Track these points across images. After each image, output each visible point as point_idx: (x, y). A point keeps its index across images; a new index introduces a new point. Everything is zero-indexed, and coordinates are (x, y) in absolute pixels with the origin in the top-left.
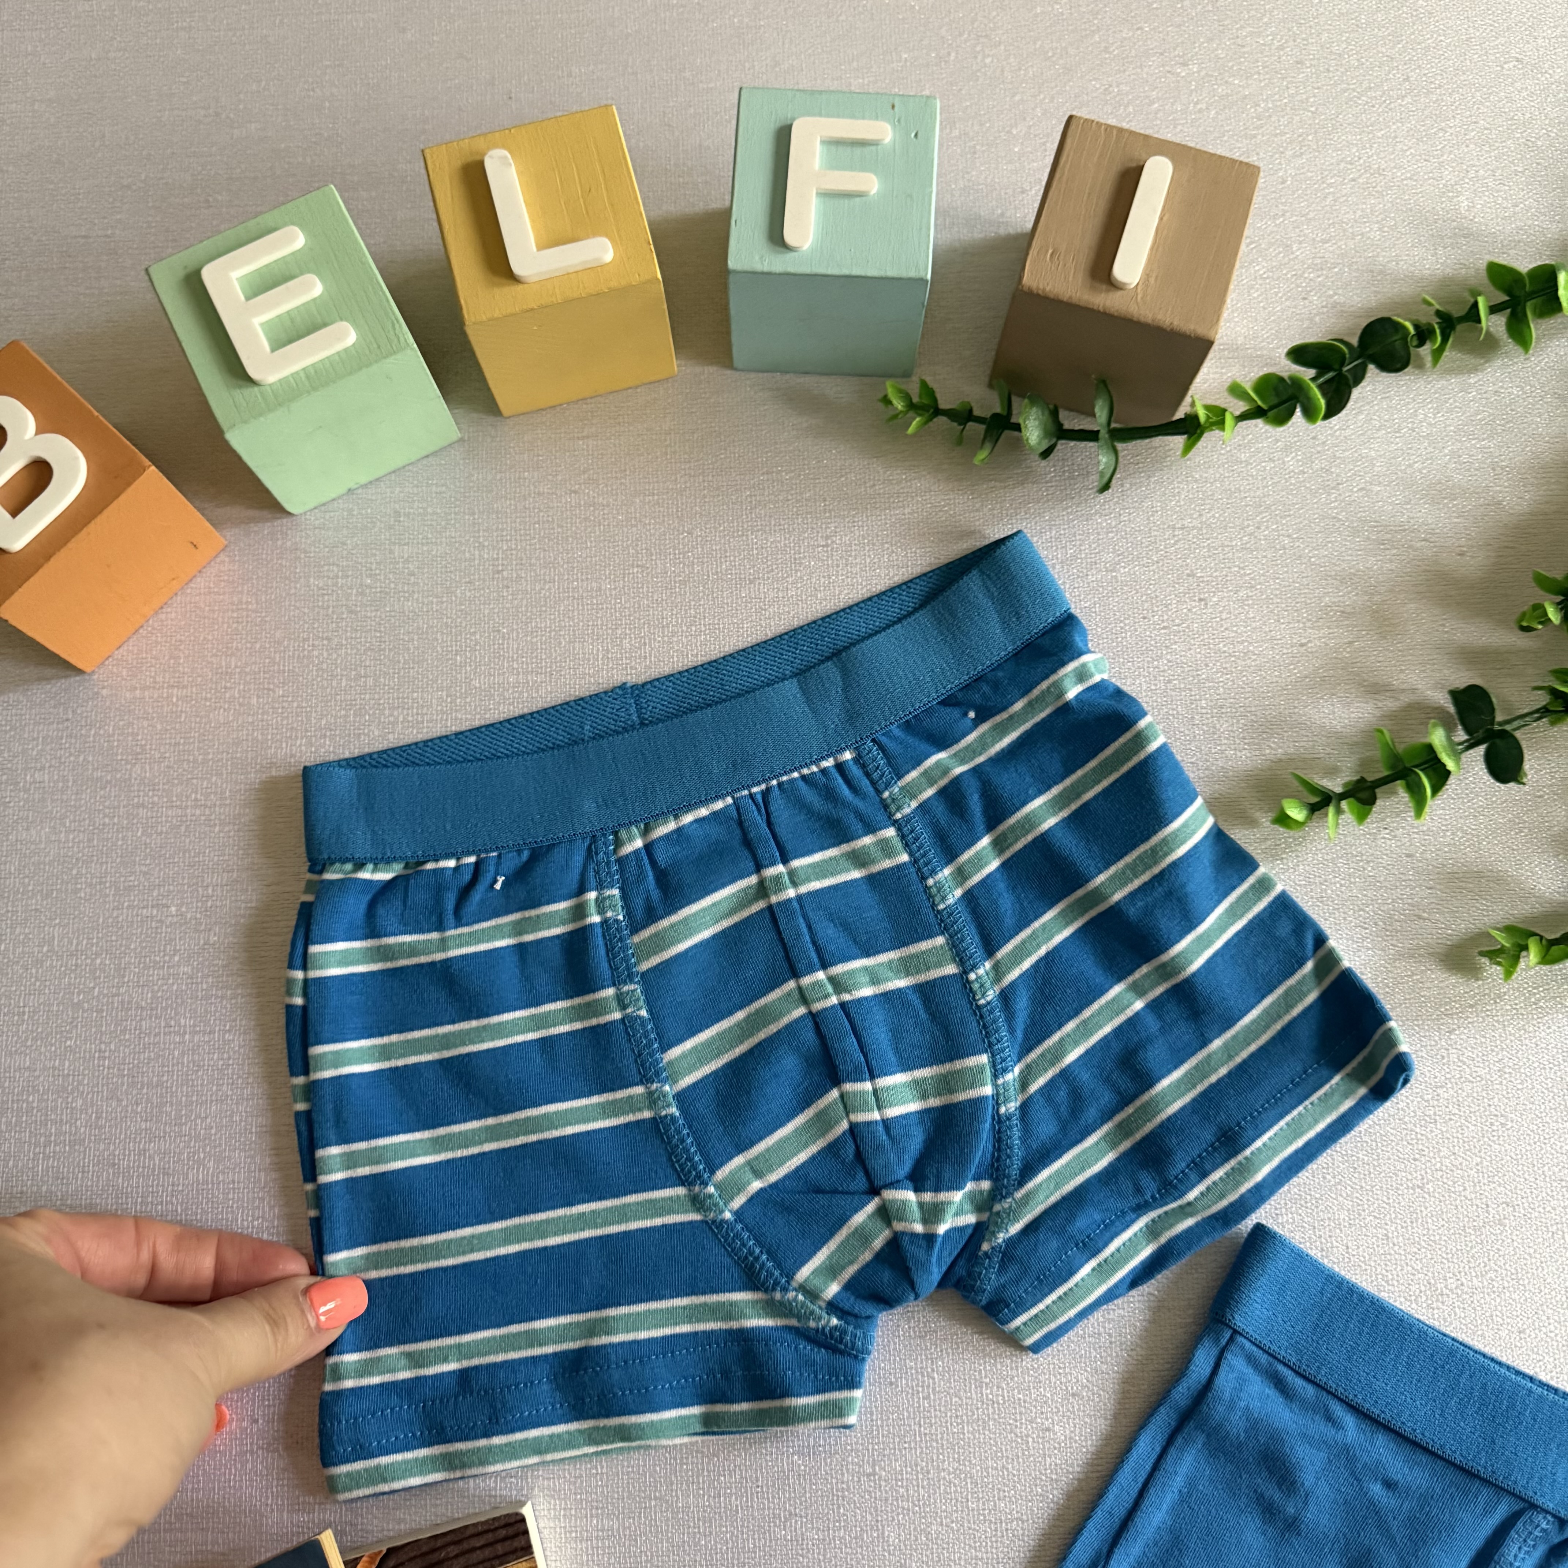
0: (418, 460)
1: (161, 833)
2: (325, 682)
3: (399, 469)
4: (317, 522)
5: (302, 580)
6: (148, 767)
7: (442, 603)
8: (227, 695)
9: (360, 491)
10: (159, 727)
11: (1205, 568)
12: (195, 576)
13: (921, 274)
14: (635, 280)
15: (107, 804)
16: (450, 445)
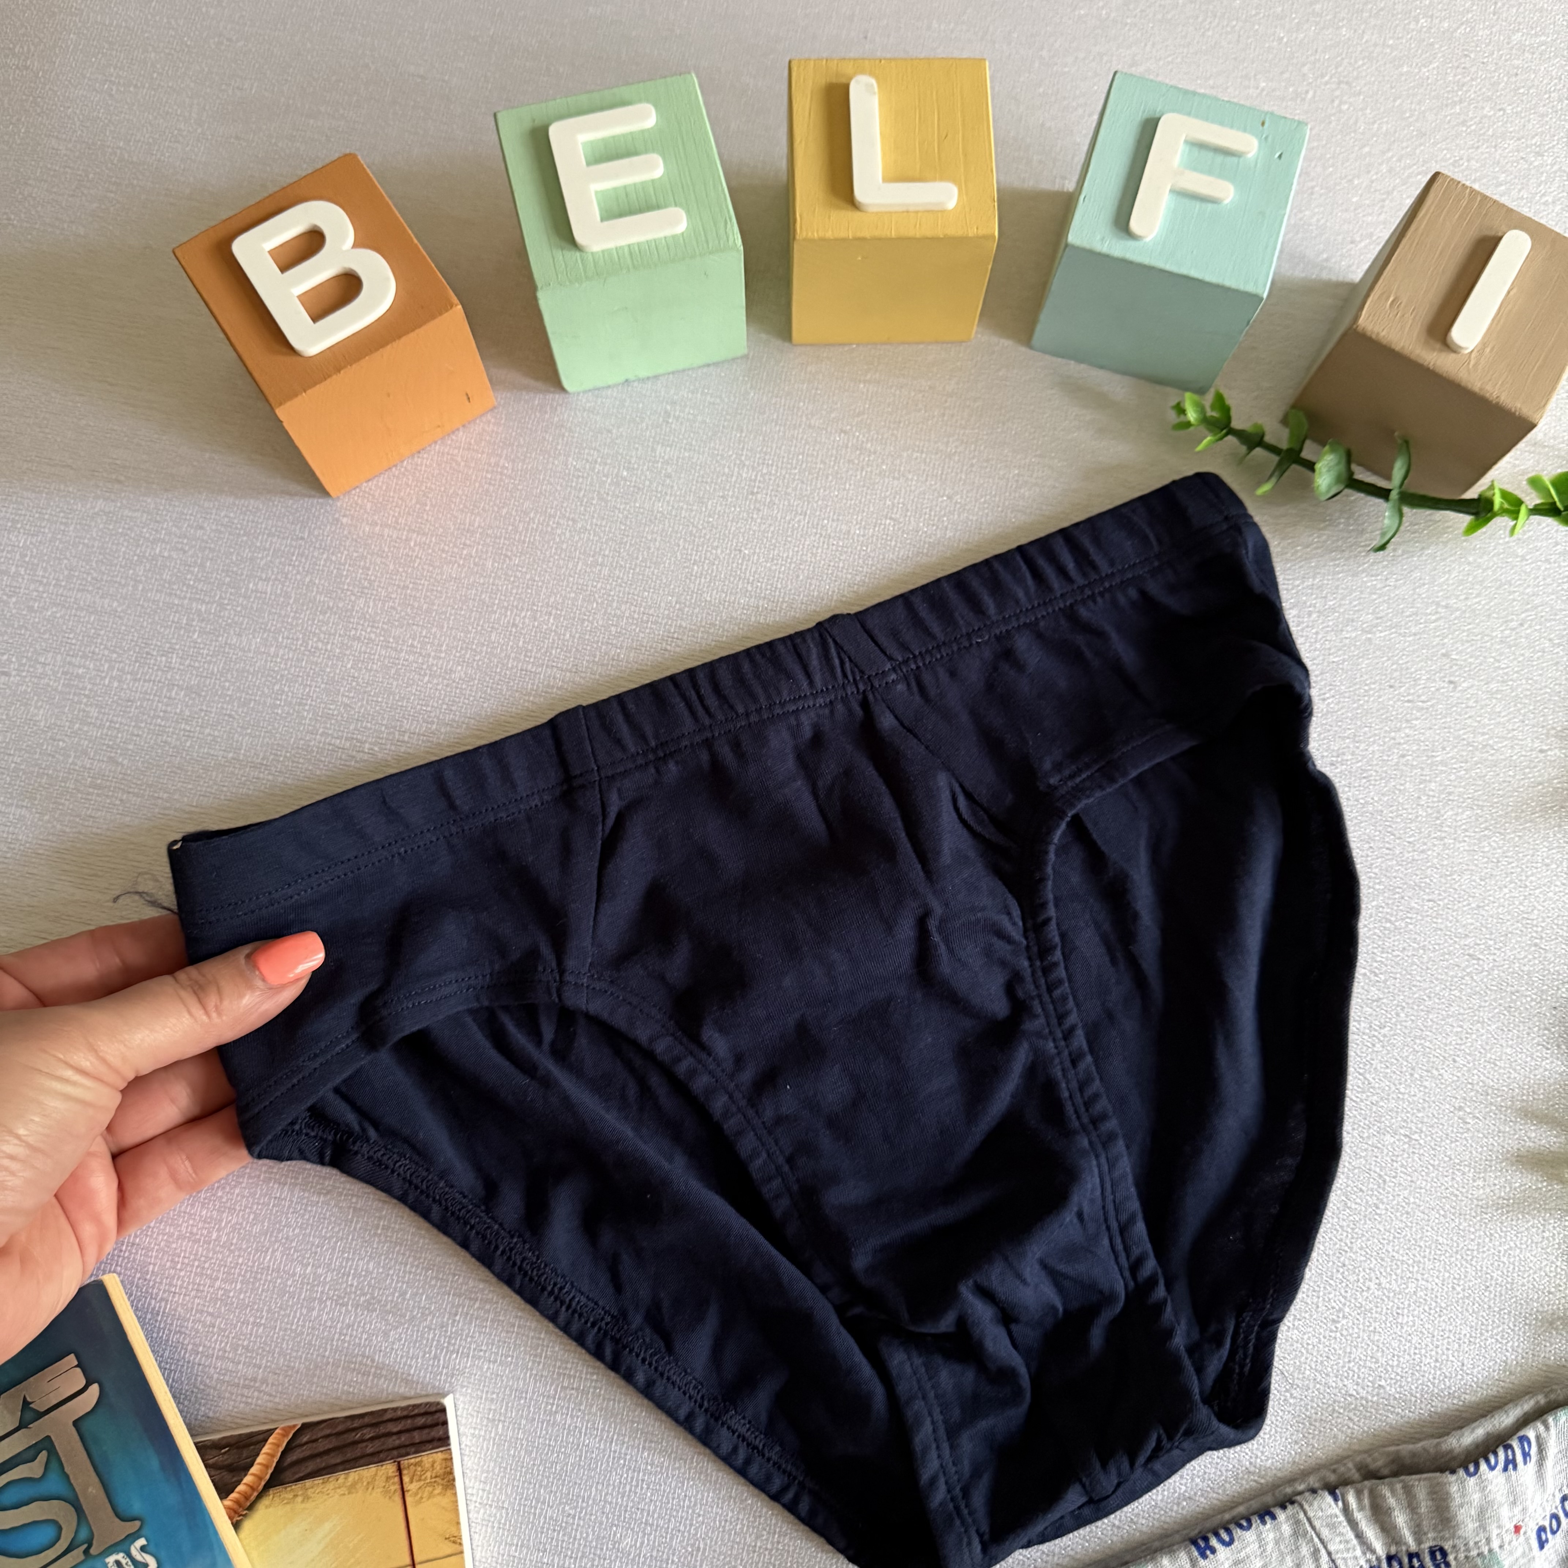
0: (699, 367)
1: (371, 670)
2: (561, 562)
3: (678, 372)
4: (588, 405)
5: (562, 458)
6: (371, 604)
7: (692, 510)
8: (465, 552)
9: (636, 384)
10: (391, 567)
11: (1461, 652)
12: (458, 429)
13: (1258, 291)
14: (972, 232)
15: (324, 629)
16: (734, 359)
